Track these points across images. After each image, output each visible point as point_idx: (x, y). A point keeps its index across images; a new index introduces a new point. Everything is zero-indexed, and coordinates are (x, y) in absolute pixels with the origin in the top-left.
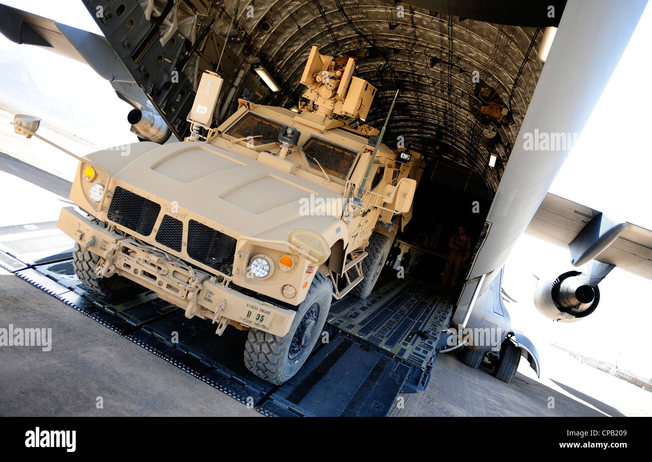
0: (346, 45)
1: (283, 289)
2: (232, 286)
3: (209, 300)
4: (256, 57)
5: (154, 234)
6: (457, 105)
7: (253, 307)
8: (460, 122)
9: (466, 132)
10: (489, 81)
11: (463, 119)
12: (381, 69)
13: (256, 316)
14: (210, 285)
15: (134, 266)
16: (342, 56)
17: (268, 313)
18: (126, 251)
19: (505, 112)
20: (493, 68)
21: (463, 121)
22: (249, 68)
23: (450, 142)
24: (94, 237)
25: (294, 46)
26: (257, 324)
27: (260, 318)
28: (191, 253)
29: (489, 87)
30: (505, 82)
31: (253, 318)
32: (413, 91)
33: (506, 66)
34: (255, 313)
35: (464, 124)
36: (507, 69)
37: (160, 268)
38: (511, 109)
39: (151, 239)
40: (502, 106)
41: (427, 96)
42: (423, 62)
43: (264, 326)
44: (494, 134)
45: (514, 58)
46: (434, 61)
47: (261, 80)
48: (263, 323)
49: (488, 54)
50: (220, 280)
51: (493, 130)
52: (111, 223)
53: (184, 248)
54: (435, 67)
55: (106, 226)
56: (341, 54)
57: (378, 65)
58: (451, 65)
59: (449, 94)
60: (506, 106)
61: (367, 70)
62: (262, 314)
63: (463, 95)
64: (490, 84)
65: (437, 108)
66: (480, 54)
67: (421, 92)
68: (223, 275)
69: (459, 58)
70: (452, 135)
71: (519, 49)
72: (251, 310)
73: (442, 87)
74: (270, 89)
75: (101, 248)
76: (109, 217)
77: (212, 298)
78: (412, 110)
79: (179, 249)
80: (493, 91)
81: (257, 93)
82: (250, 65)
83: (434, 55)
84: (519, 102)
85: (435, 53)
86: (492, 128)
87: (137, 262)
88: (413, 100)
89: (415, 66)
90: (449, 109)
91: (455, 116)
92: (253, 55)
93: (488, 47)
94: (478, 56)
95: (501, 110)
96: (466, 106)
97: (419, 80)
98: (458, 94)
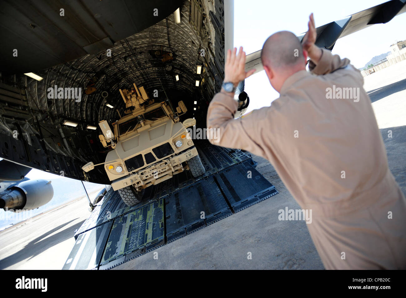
0: (84, 82)
1: (188, 144)
2: (176, 155)
3: (175, 163)
4: (59, 119)
5: (145, 163)
6: (145, 69)
7: (186, 154)
8: (151, 74)
9: (156, 77)
10: (154, 48)
11: (152, 72)
12: (105, 80)
13: (189, 155)
14: (172, 159)
15: (148, 175)
16: (87, 88)
17: (190, 152)
18: (142, 174)
19: (171, 55)
20: (153, 42)
21: (152, 73)
22: (60, 126)
23: (151, 86)
24: (131, 180)
25: (65, 101)
26: (191, 157)
27: (190, 155)
28: (159, 158)
29: (157, 50)
30: (162, 43)
31: (188, 156)
32: (123, 78)
33: (159, 36)
34: (188, 155)
35: (153, 74)
36: (160, 38)
37: (156, 168)
38: (172, 52)
39: (146, 165)
40: (168, 53)
41: (130, 75)
42: (121, 62)
43: (192, 156)
44: (171, 67)
45: (161, 31)
46: (125, 58)
47: (68, 126)
48: (192, 155)
49: (148, 38)
50: (172, 156)
51: (169, 66)
52: (131, 172)
53: (156, 158)
54: (127, 61)
55: (130, 174)
56: (86, 87)
57: (102, 79)
58: (134, 55)
59: (140, 67)
60: (170, 52)
61: (100, 85)
62: (189, 153)
63: (146, 62)
64: (156, 49)
65: (138, 77)
66: (143, 40)
67: (127, 76)
68: (172, 154)
69: (135, 49)
70: (151, 82)
71: (161, 26)
72: (186, 155)
73: (135, 66)
74: (74, 127)
75: (135, 180)
76: (129, 172)
77: (175, 161)
78: (128, 86)
79: (155, 160)
80: (160, 51)
81: (72, 133)
82: (60, 124)
83: (124, 56)
84: (174, 46)
85: (123, 55)
86: (168, 65)
87: (149, 173)
88: (125, 82)
89: (119, 66)
90: (144, 72)
91: (147, 74)
92: (56, 119)
93: (144, 35)
94: (142, 42)
95: (169, 55)
96: (150, 66)
97: (123, 71)
98: (143, 63)
